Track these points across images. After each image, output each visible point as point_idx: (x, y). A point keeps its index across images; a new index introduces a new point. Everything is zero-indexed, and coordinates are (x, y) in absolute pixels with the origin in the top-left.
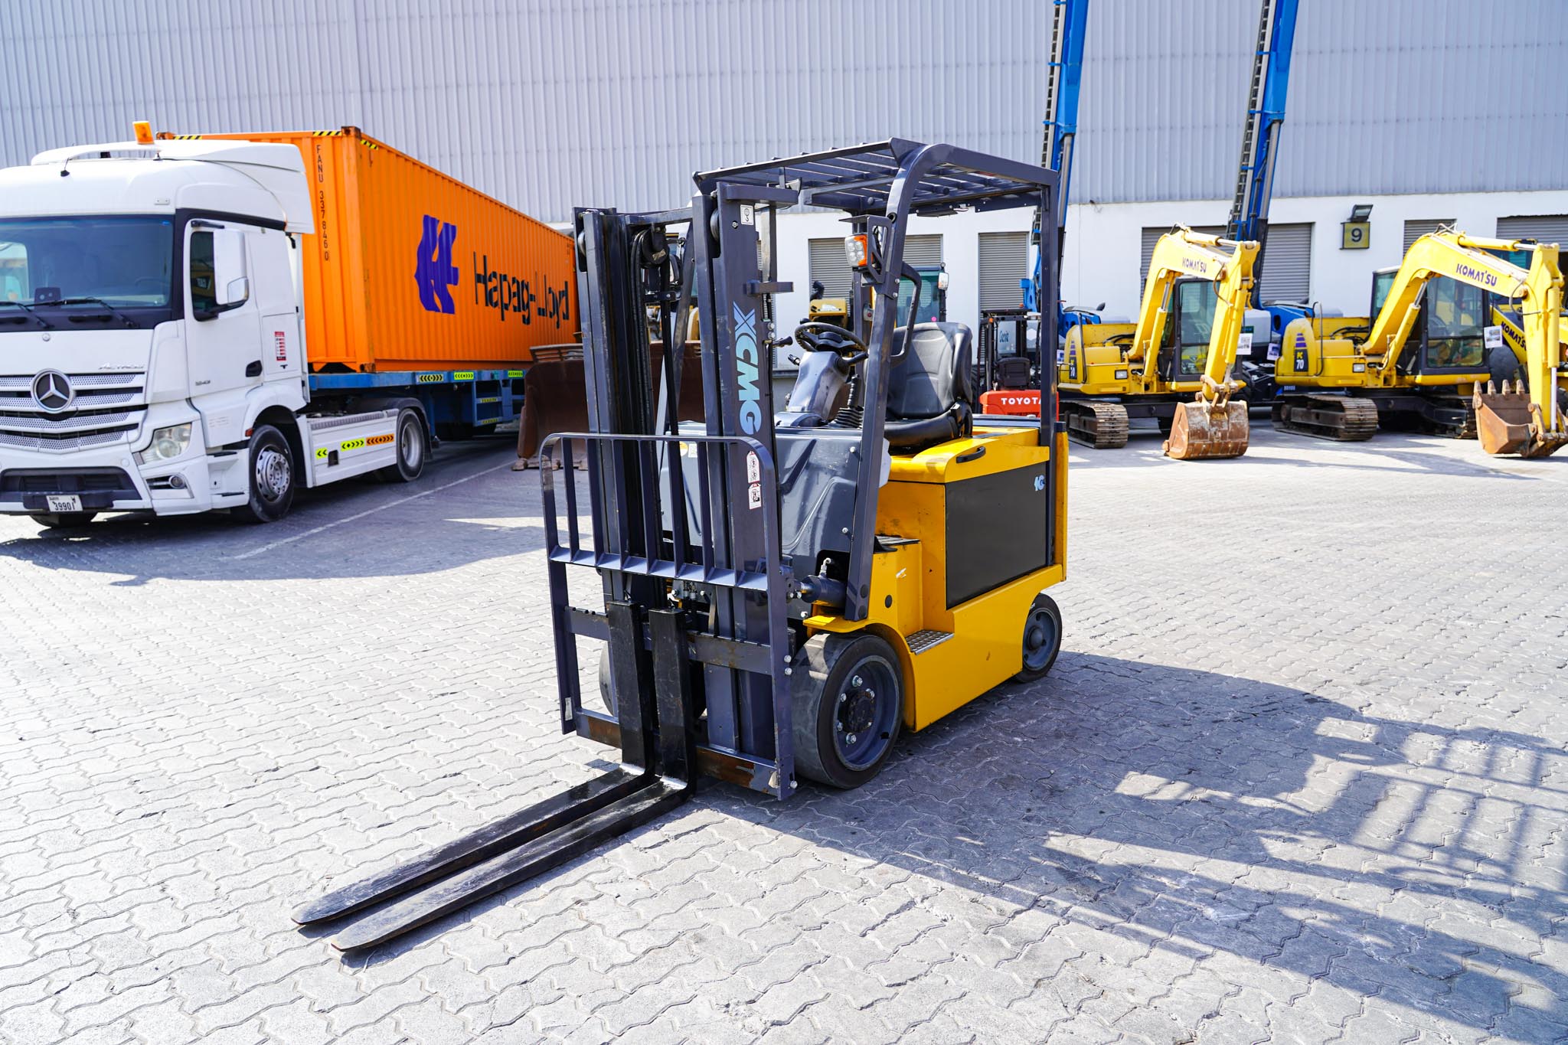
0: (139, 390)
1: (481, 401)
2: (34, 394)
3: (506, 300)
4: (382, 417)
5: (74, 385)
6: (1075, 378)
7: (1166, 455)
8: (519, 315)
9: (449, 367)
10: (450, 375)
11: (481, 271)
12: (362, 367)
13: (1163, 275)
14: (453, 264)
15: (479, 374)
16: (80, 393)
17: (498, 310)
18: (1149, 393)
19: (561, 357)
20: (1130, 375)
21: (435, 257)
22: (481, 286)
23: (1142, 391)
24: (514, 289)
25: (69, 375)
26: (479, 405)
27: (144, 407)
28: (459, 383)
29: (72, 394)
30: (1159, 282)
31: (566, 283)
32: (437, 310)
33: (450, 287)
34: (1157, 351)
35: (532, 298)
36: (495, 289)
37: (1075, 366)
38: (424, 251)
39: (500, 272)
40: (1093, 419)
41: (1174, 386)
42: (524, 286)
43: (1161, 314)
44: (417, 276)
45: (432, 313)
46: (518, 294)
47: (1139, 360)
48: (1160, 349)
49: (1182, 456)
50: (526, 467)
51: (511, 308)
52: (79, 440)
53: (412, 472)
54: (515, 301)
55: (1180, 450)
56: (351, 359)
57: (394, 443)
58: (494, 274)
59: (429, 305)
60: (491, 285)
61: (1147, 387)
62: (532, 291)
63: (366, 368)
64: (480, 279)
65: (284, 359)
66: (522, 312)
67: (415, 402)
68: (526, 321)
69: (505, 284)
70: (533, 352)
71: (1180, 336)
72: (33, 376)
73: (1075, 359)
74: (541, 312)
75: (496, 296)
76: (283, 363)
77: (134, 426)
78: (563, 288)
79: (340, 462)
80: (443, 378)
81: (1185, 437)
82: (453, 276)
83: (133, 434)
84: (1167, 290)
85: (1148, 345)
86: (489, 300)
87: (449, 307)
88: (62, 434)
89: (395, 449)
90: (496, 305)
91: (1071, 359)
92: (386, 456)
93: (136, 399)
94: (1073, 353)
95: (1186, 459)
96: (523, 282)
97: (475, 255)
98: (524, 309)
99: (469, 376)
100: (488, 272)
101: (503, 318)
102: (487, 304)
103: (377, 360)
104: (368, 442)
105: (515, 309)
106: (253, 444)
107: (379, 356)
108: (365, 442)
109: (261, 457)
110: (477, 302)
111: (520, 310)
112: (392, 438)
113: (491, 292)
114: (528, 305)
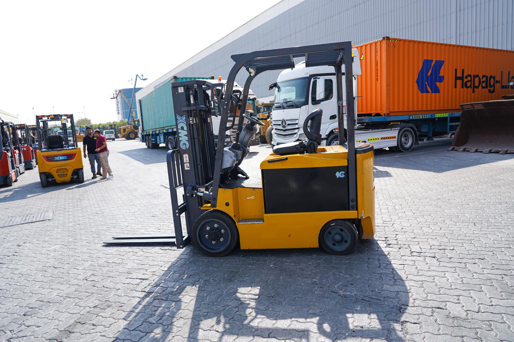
0: (297, 124)
1: (453, 124)
2: (281, 125)
3: (477, 84)
4: (391, 130)
5: (287, 123)
8: (486, 90)
9: (432, 112)
10: (433, 115)
11: (460, 75)
12: (384, 114)
14: (442, 74)
16: (289, 125)
17: (470, 89)
19: (473, 108)
21: (429, 74)
22: (459, 81)
24: (484, 79)
25: (287, 120)
26: (451, 126)
27: (298, 128)
28: (439, 118)
29: (287, 125)
32: (427, 92)
33: (438, 84)
35: (497, 82)
36: (469, 81)
39: (474, 74)
44: (417, 81)
45: (425, 94)
46: (486, 81)
50: (453, 149)
51: (480, 87)
52: (288, 136)
53: (407, 149)
54: (484, 84)
56: (382, 112)
57: (396, 139)
58: (469, 75)
60: (465, 80)
62: (498, 78)
63: (385, 115)
64: (458, 78)
66: (489, 88)
67: (412, 125)
68: (491, 92)
69: (477, 79)
70: (461, 106)
72: (281, 120)
74: (504, 87)
75: (469, 84)
77: (296, 133)
80: (428, 116)
82: (441, 79)
83: (295, 135)
86: (464, 85)
87: (436, 90)
88: (285, 135)
89: (397, 141)
90: (468, 87)
92: (394, 143)
93: (297, 126)
96: (491, 77)
97: (456, 70)
98: (490, 86)
99: (446, 115)
100: (465, 75)
101: (474, 92)
102: (462, 87)
103: (390, 112)
104: (382, 139)
105: (483, 87)
106: (330, 139)
107: (391, 111)
108: (380, 139)
109: (333, 142)
110: (456, 87)
111: (487, 87)
112: (395, 137)
113: (466, 82)
114: (494, 85)
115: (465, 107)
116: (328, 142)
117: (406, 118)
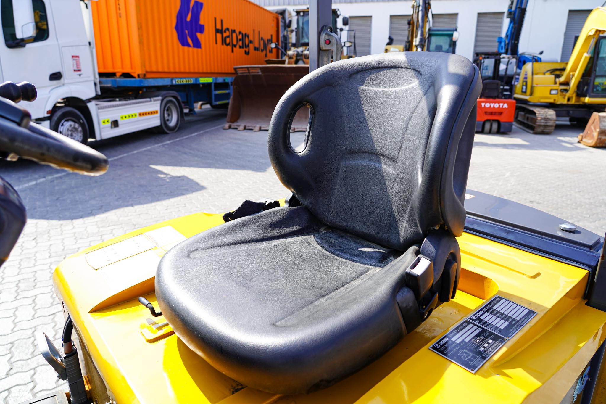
1: (217, 92)
4: (151, 101)
6: (525, 92)
7: (579, 142)
8: (243, 51)
9: (196, 76)
10: (197, 80)
11: (219, 27)
12: (139, 76)
13: (592, 33)
14: (201, 22)
15: (216, 79)
17: (229, 48)
18: (570, 103)
19: (249, 72)
20: (559, 92)
21: (189, 19)
22: (219, 35)
23: (565, 102)
24: (240, 37)
26: (216, 95)
28: (204, 84)
30: (589, 37)
31: (272, 36)
32: (189, 45)
33: (198, 35)
34: (579, 79)
35: (251, 42)
36: (228, 37)
37: (526, 85)
38: (181, 16)
39: (231, 28)
40: (533, 117)
41: (587, 100)
42: (246, 35)
43: (586, 57)
44: (177, 28)
45: (186, 48)
46: (242, 40)
47: (567, 83)
48: (582, 78)
49: (593, 144)
50: (230, 127)
51: (238, 47)
53: (172, 129)
54: (240, 43)
55: (592, 142)
56: (133, 71)
57: (159, 114)
58: (228, 29)
59: (184, 43)
60: (225, 35)
61: (569, 100)
62: (251, 38)
63: (141, 76)
64: (217, 31)
65: (80, 70)
66: (245, 49)
67: (175, 93)
68: (247, 53)
69: (234, 35)
70: (235, 69)
71: (595, 70)
73: (526, 82)
74: (256, 49)
75: (228, 40)
76: (79, 73)
78: (269, 38)
79: (120, 126)
80: (192, 81)
81: (595, 134)
82: (201, 29)
84: (592, 42)
85: (573, 75)
86: (224, 42)
87: (197, 44)
89: (159, 118)
90: (228, 45)
91: (524, 81)
92: (155, 121)
94: (526, 78)
95: (595, 147)
96: (245, 34)
97: (215, 19)
98: (246, 47)
99: (209, 80)
100: (224, 28)
101: (232, 51)
102: (223, 44)
103: (147, 72)
104: (140, 115)
105: (240, 47)
106: (55, 118)
107: (148, 70)
108: (138, 115)
109: (62, 125)
110: (216, 43)
111: (243, 48)
112: (157, 112)
113: (225, 38)
114: (248, 46)
115: (239, 71)
116: (53, 124)
117: (166, 82)
